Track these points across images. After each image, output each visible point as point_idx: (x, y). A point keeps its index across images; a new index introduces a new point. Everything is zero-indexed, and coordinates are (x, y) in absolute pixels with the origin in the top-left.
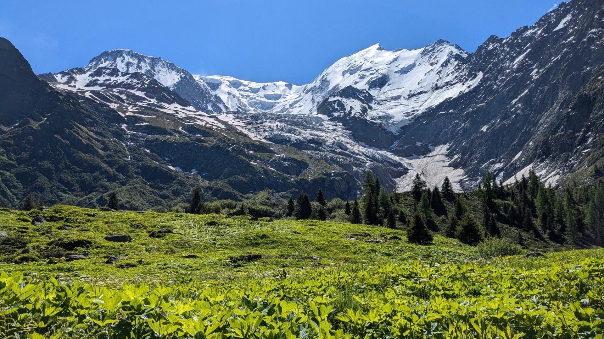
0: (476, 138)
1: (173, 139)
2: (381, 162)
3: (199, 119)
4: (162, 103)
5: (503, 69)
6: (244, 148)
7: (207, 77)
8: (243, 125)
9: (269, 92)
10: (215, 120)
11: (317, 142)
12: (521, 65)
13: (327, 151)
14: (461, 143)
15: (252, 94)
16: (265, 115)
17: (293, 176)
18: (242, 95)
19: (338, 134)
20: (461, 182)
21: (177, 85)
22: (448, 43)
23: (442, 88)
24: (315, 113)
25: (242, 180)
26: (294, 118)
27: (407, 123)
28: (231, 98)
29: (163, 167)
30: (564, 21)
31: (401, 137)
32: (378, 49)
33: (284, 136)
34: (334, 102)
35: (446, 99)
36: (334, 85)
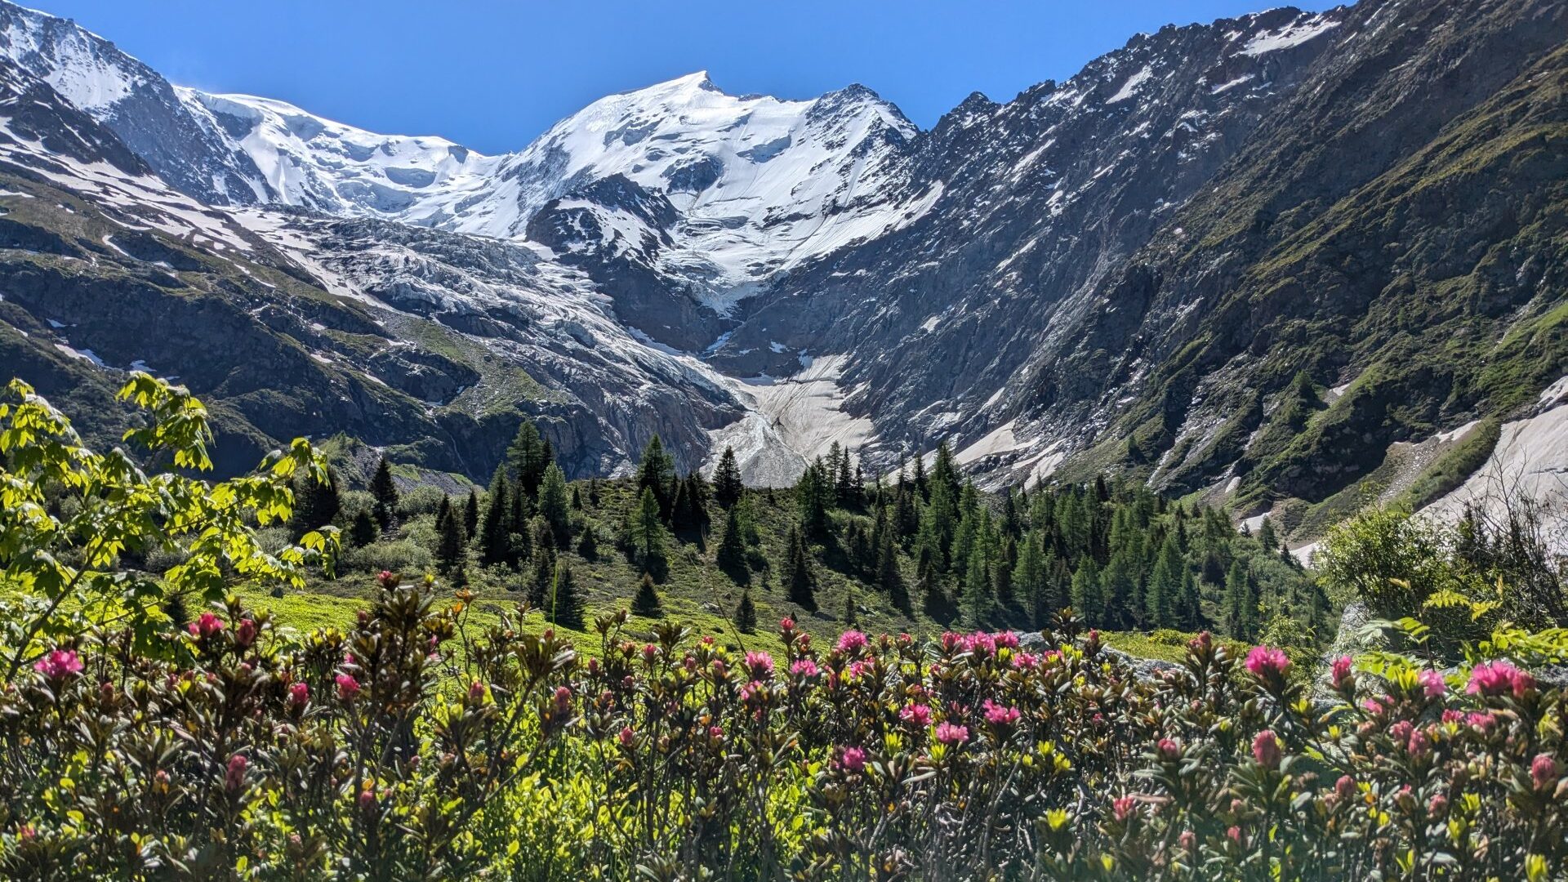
0: (909, 346)
1: (77, 267)
2: (680, 385)
3: (172, 217)
4: (63, 158)
5: (988, 180)
6: (298, 313)
7: (218, 96)
8: (310, 247)
9: (401, 163)
10: (224, 226)
11: (515, 317)
12: (1029, 176)
13: (540, 345)
14: (873, 354)
15: (350, 161)
16: (374, 225)
17: (431, 404)
18: (321, 162)
19: (575, 300)
20: (863, 450)
21: (121, 108)
22: (875, 95)
23: (847, 210)
24: (519, 240)
25: (281, 405)
26: (458, 244)
27: (754, 292)
28: (286, 167)
29: (40, 348)
30: (1134, 80)
31: (736, 325)
32: (701, 86)
33: (423, 290)
34: (574, 212)
35: (853, 242)
36: (581, 167)
